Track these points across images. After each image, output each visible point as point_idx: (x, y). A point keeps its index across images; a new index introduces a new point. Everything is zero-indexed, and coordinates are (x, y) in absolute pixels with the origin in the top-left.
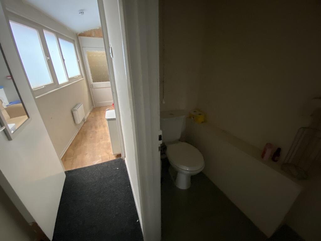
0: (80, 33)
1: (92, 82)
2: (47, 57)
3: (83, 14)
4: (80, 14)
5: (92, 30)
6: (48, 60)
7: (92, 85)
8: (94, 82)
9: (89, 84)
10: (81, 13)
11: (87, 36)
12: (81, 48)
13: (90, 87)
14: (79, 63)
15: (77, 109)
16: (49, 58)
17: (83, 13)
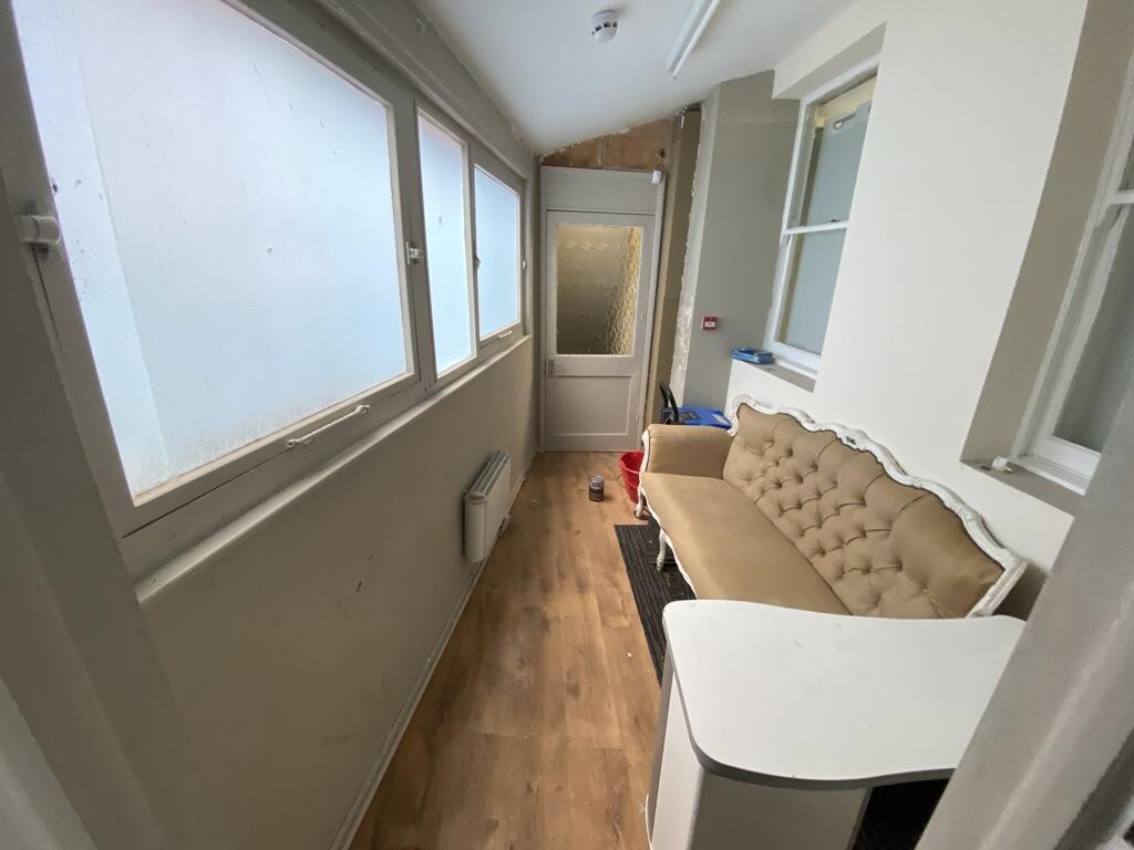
0: (552, 152)
1: (555, 352)
2: (413, 245)
3: (613, 34)
4: (598, 34)
5: (597, 140)
6: (415, 261)
7: (552, 363)
8: (560, 351)
9: (542, 360)
10: (606, 25)
11: (574, 166)
12: (543, 212)
13: (543, 370)
14: (523, 272)
15: (487, 493)
16: (416, 253)
17: (615, 25)
